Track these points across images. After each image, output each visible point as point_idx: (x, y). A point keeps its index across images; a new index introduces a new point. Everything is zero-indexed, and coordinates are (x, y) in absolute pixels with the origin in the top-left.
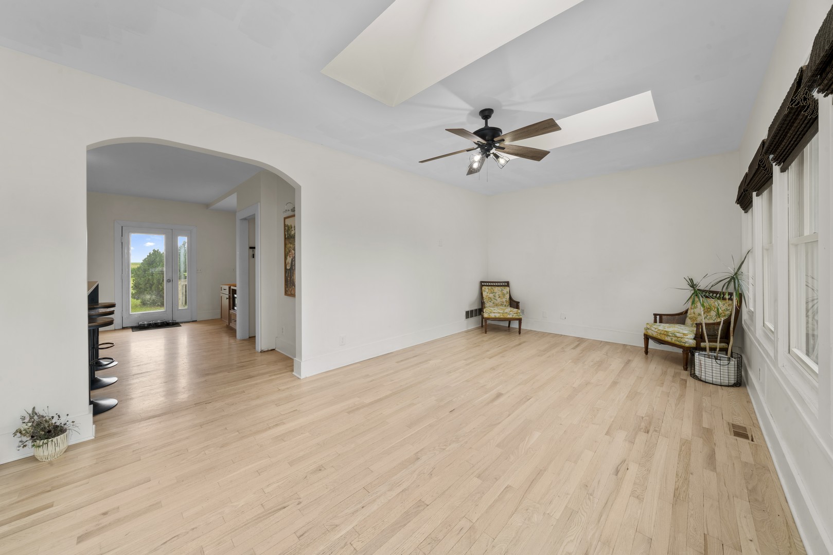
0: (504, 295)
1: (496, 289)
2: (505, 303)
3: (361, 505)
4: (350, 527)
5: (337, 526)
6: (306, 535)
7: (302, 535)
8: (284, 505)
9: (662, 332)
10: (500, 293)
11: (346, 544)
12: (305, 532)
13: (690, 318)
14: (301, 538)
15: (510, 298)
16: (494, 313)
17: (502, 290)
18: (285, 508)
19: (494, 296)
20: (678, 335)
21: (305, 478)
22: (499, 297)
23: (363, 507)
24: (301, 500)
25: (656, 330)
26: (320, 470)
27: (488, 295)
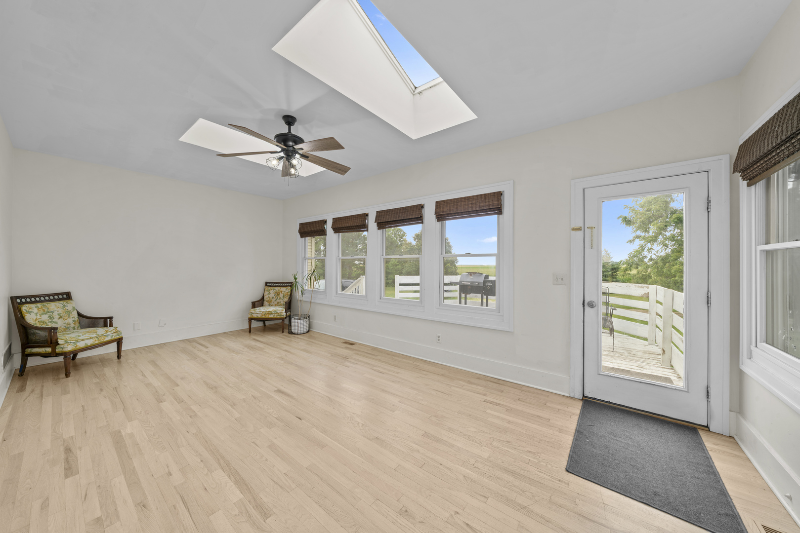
0: (69, 312)
1: (53, 306)
2: (72, 325)
3: (440, 466)
4: (461, 468)
5: (465, 476)
6: (482, 494)
7: (484, 496)
8: (465, 527)
9: (267, 313)
10: (61, 311)
11: (476, 467)
12: (481, 495)
13: (267, 301)
14: (487, 496)
15: (79, 315)
16: (83, 340)
17: (64, 306)
18: (467, 524)
19: (50, 317)
20: (278, 312)
21: (422, 522)
22: (60, 318)
23: (441, 464)
24: (453, 513)
25: (261, 313)
26: (406, 511)
27: (38, 317)
